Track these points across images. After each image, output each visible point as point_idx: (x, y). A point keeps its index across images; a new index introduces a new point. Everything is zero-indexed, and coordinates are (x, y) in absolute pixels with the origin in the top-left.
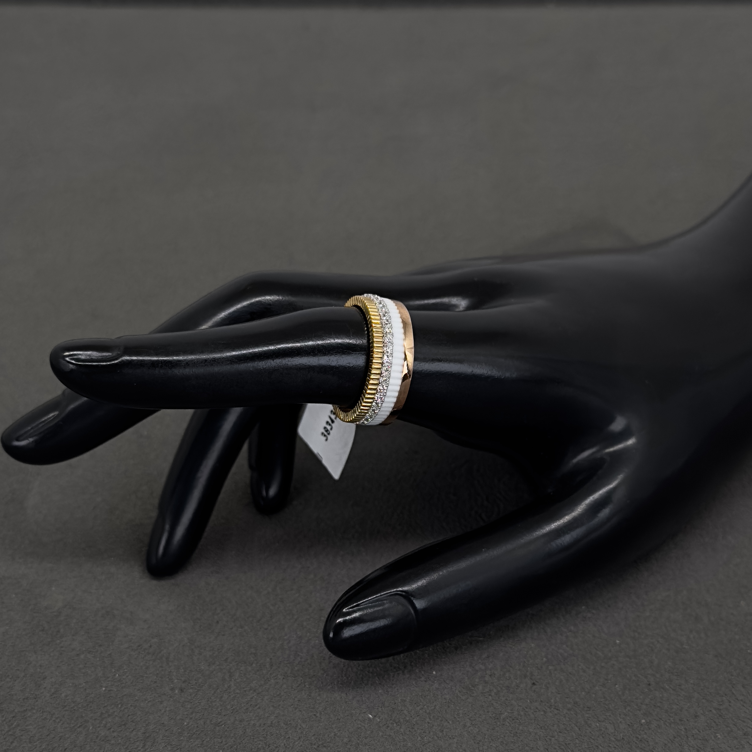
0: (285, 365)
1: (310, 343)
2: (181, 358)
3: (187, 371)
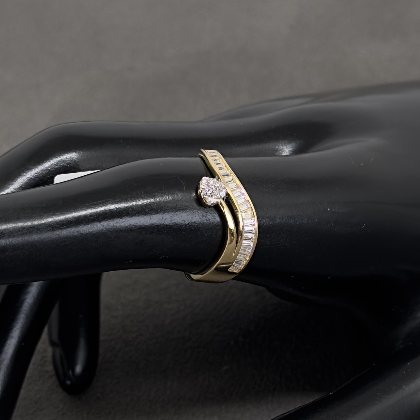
0: (113, 227)
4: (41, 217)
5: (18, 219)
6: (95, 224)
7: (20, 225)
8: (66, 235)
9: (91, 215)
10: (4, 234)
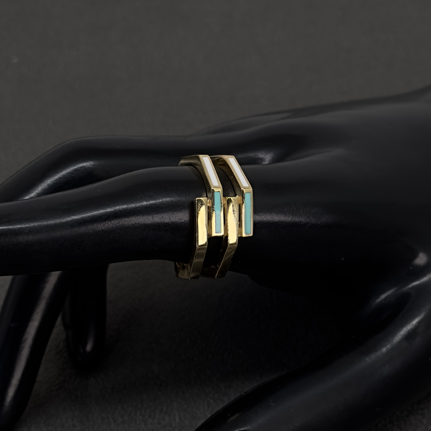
1: (145, 203)
2: (23, 226)
3: (31, 238)
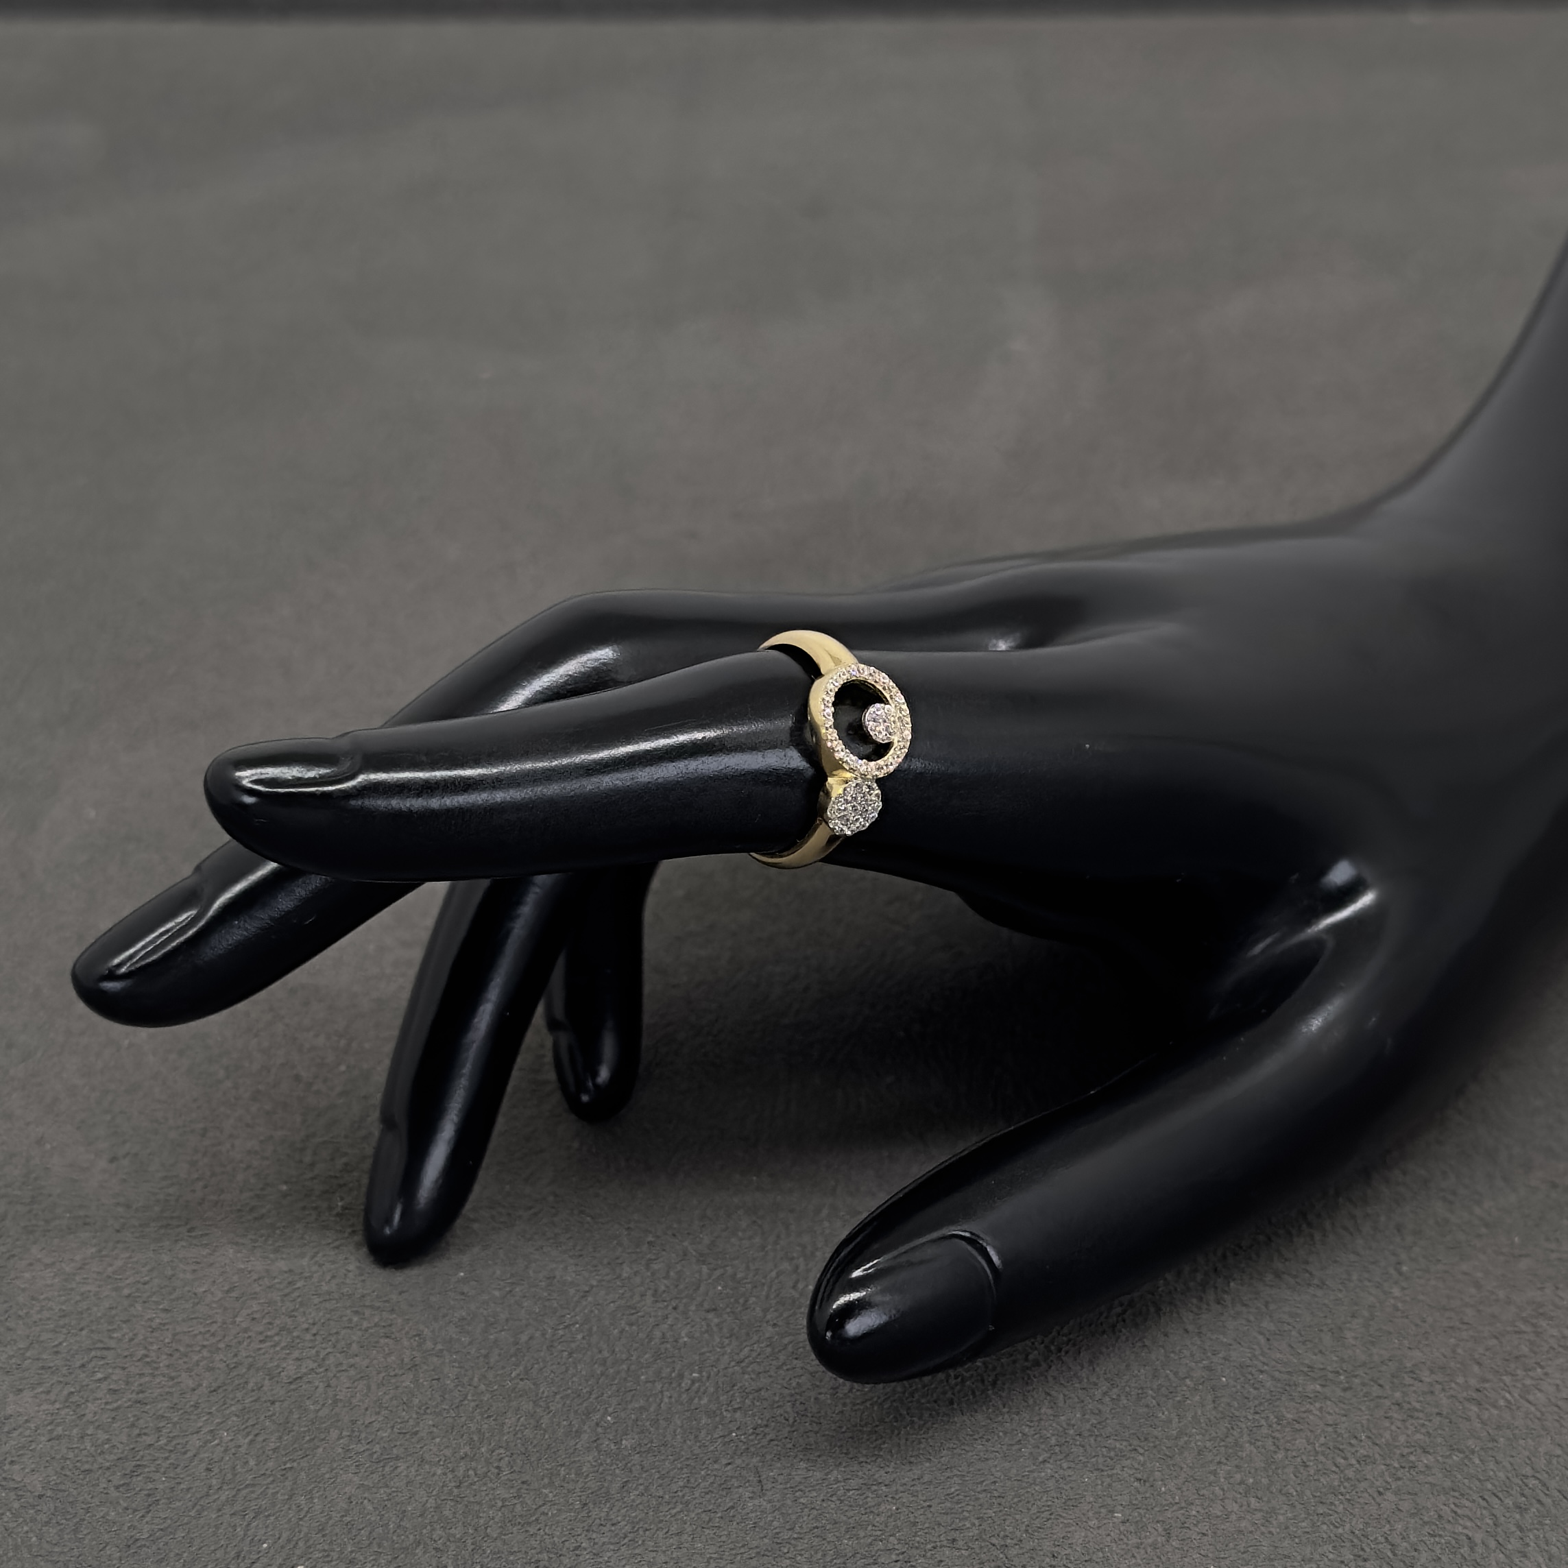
4: (566, 752)
5: (526, 755)
6: (664, 764)
7: (528, 766)
8: (611, 783)
9: (655, 750)
10: (501, 781)
